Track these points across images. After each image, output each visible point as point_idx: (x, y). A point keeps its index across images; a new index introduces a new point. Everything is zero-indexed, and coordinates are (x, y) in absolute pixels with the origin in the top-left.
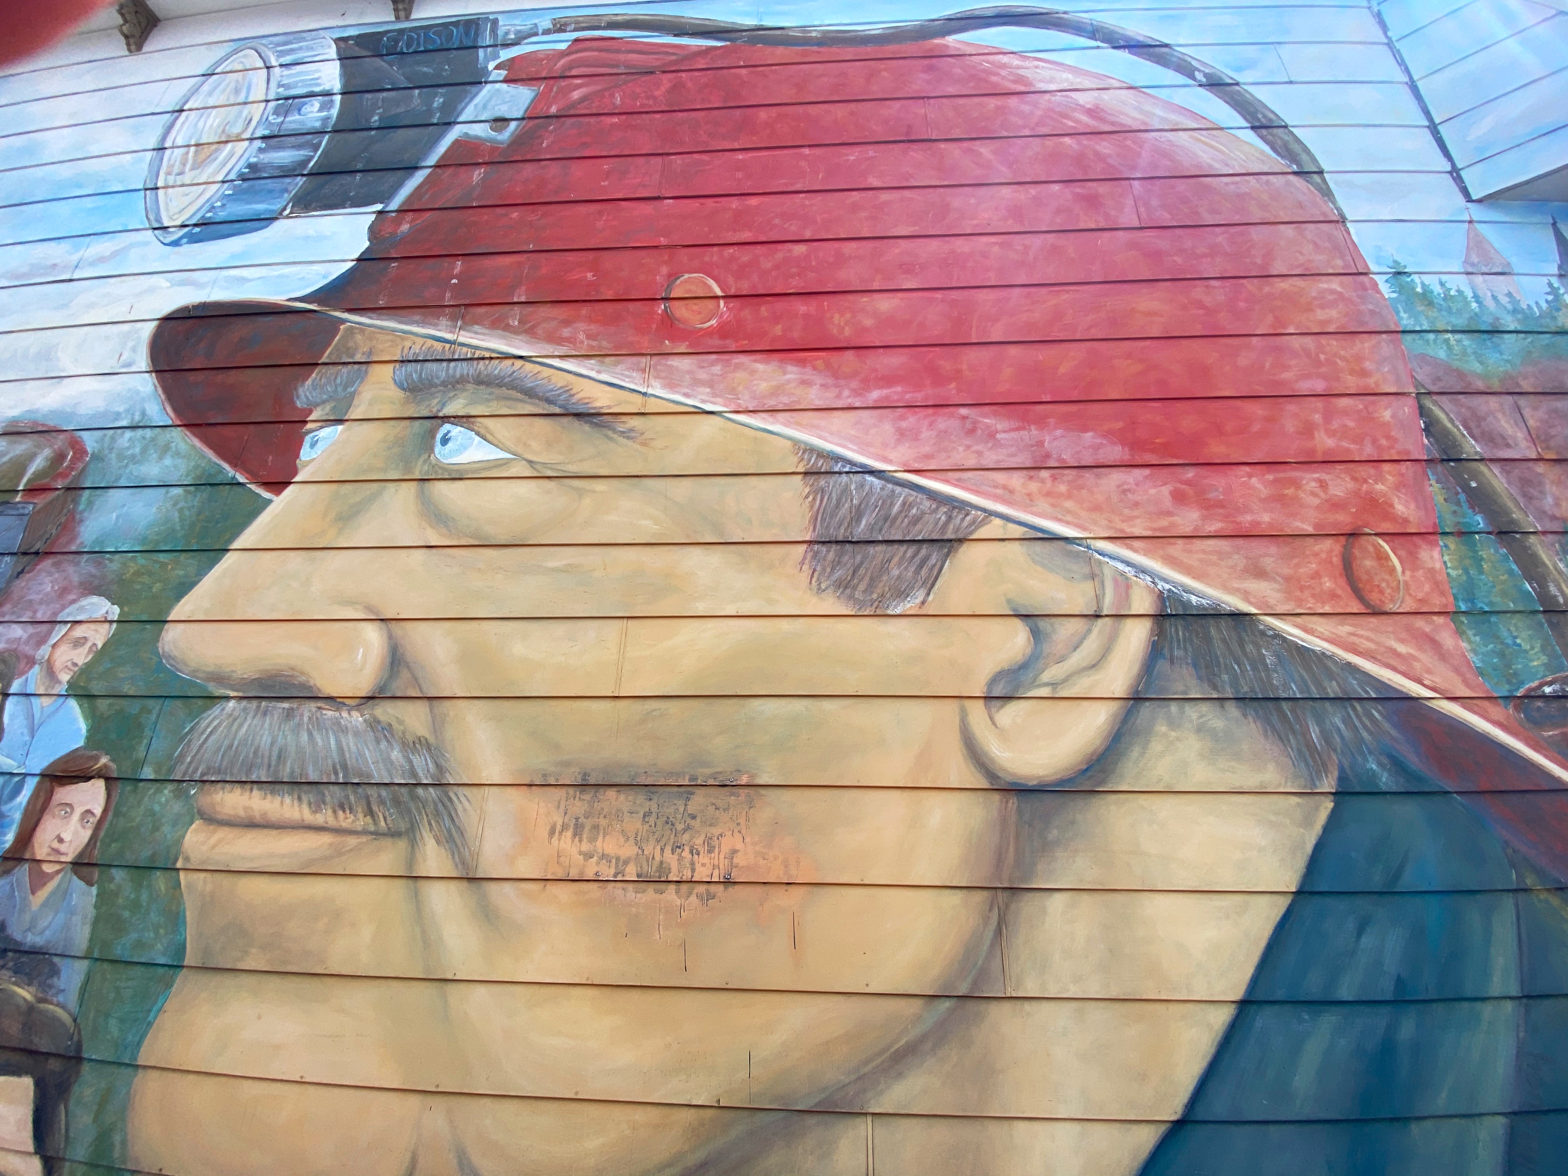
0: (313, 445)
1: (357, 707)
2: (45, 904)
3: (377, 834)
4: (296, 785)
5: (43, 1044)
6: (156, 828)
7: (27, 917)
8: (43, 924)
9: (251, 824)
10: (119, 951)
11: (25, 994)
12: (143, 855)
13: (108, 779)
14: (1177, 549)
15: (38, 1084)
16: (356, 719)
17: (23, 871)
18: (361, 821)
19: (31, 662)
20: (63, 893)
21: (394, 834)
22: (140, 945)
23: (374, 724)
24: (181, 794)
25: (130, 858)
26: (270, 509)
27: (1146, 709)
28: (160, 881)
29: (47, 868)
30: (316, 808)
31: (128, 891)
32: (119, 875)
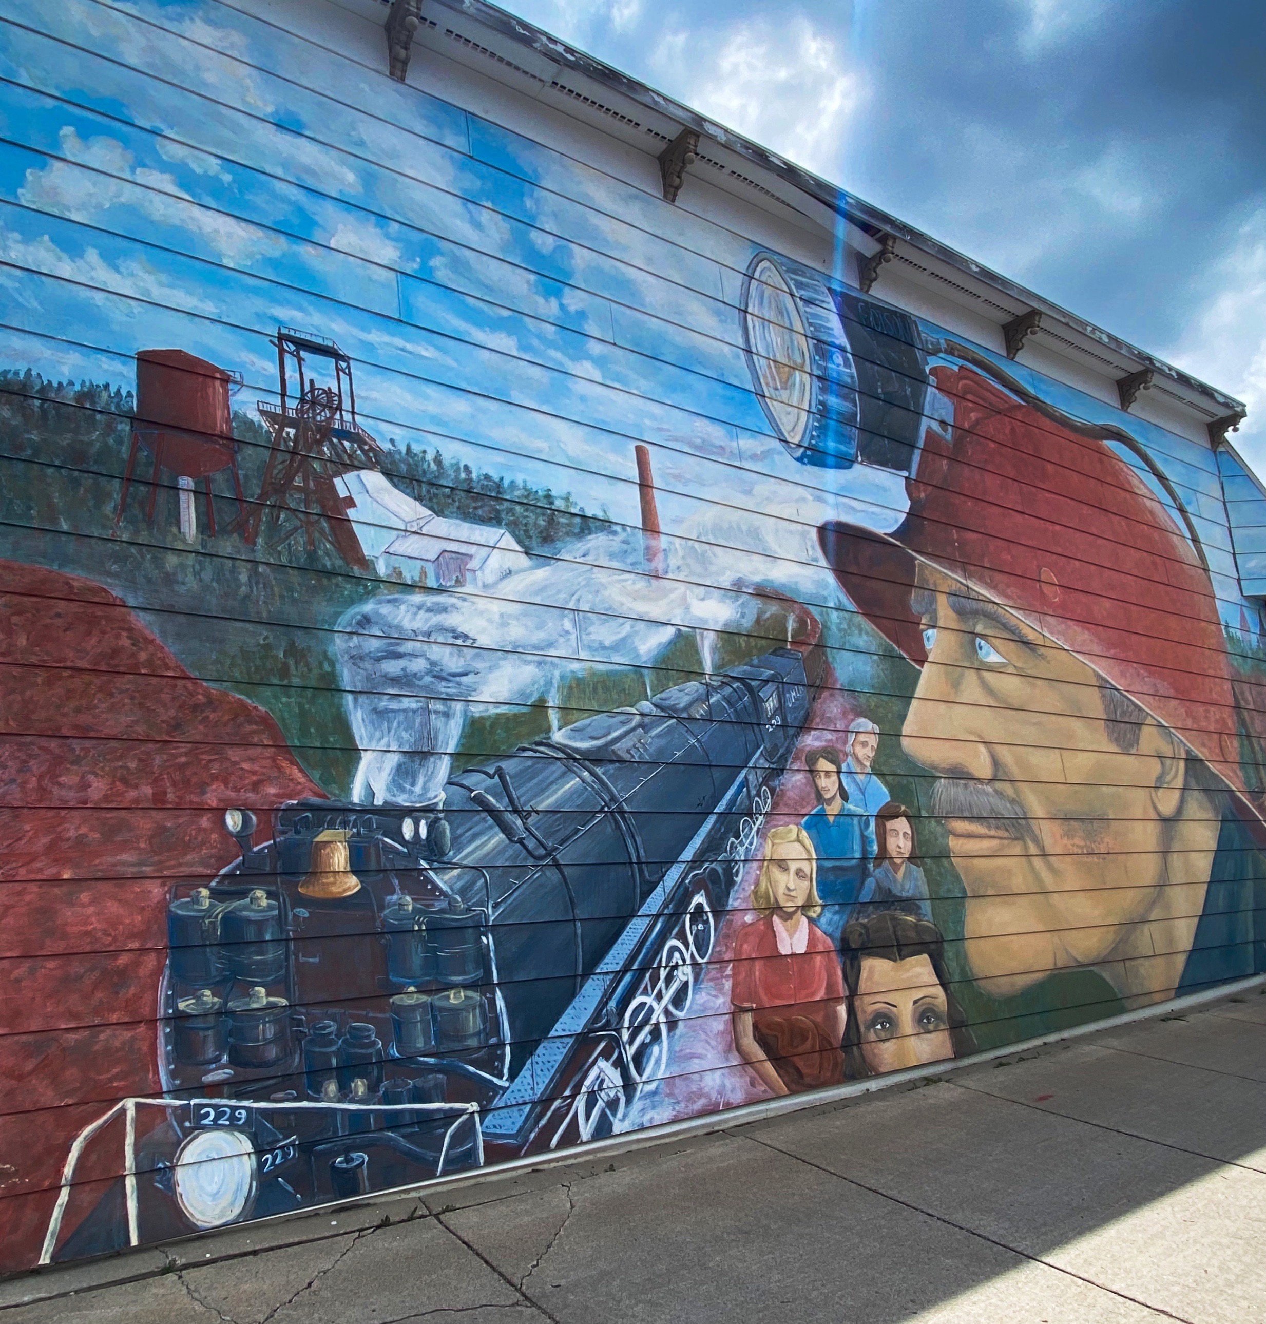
0: (928, 639)
1: (987, 784)
2: (904, 878)
3: (1013, 839)
4: (979, 819)
5: (928, 938)
6: (936, 840)
7: (899, 886)
8: (907, 887)
9: (970, 836)
10: (942, 894)
11: (911, 919)
12: (937, 852)
13: (907, 817)
14: (1187, 733)
15: (930, 956)
16: (989, 789)
17: (886, 863)
18: (1006, 834)
19: (846, 755)
20: (908, 872)
21: (1017, 839)
22: (949, 890)
23: (996, 791)
24: (939, 823)
25: (932, 853)
26: (922, 676)
27: (1187, 792)
28: (945, 862)
29: (898, 861)
30: (989, 828)
31: (934, 867)
32: (928, 861)
